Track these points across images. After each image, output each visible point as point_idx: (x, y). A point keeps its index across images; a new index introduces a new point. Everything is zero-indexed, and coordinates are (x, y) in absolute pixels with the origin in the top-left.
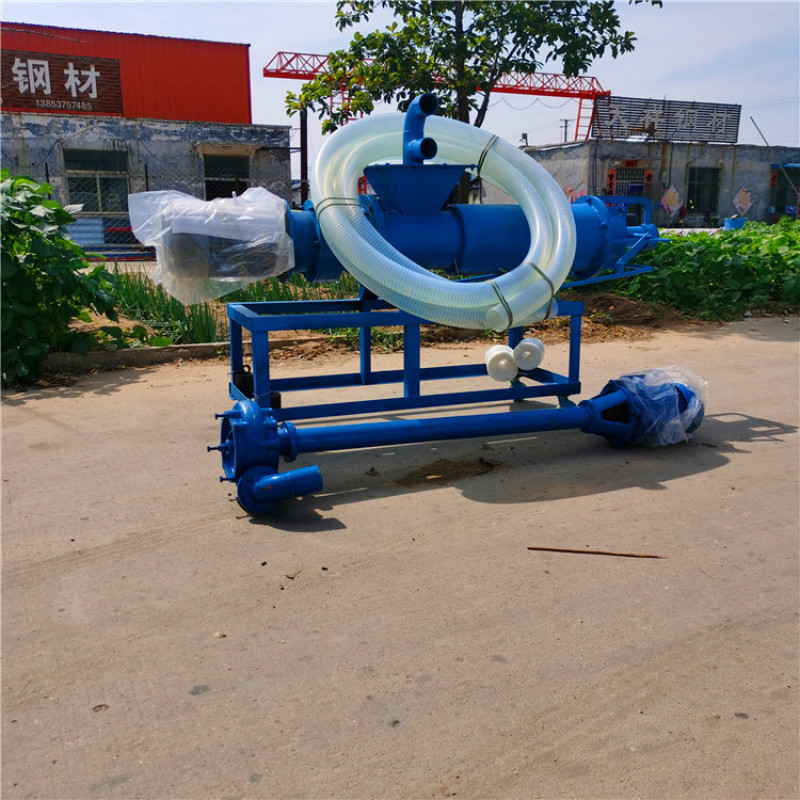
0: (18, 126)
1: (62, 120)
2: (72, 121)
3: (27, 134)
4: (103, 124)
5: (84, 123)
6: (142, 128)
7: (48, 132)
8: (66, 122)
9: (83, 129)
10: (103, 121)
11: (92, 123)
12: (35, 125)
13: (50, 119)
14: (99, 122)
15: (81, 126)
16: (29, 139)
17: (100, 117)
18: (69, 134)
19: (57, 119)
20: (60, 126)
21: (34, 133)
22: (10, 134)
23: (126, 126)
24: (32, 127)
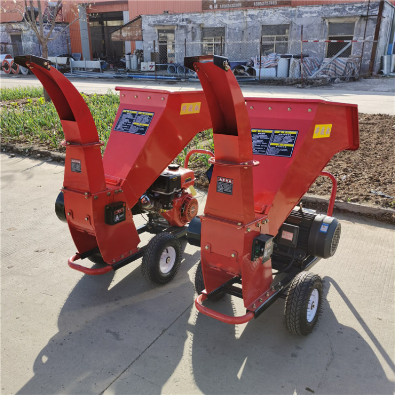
0: (246, 16)
1: (263, 11)
2: (268, 11)
3: (249, 19)
4: (281, 11)
5: (272, 12)
6: (299, 11)
7: (257, 17)
8: (265, 12)
9: (272, 15)
11: (276, 11)
12: (252, 15)
13: (259, 11)
14: (279, 10)
16: (249, 22)
17: (279, 8)
18: (266, 18)
19: (261, 11)
20: (262, 14)
21: (251, 18)
22: (242, 20)
23: (291, 11)
24: (251, 16)
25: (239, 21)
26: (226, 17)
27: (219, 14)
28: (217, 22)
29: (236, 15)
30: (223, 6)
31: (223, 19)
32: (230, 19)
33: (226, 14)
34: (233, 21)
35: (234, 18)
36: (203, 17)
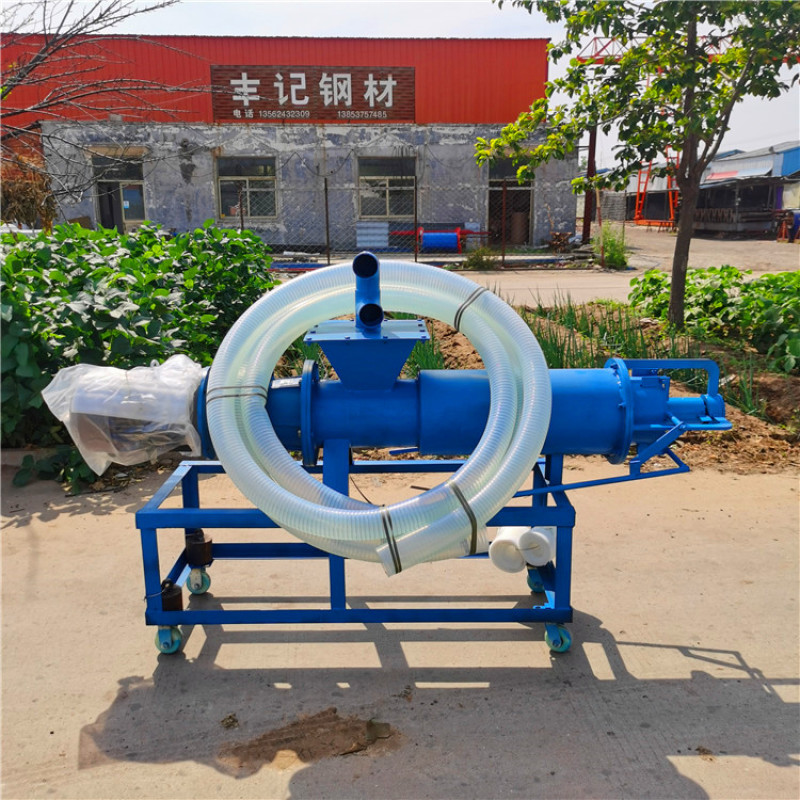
0: (321, 137)
1: (360, 129)
2: (368, 130)
3: (329, 144)
4: (396, 131)
5: (379, 131)
6: (431, 132)
7: (347, 141)
8: (363, 131)
9: (378, 137)
10: (395, 129)
11: (385, 131)
12: (335, 136)
13: (350, 128)
14: (393, 129)
15: (376, 134)
16: (330, 149)
17: (393, 125)
18: (365, 142)
19: (355, 129)
20: (357, 135)
21: (334, 142)
22: (314, 145)
23: (417, 132)
24: (333, 138)
25: (305, 146)
26: (274, 137)
27: (258, 130)
28: (256, 147)
29: (299, 134)
30: (266, 114)
31: (269, 139)
32: (284, 141)
33: (274, 130)
34: (293, 147)
35: (295, 140)
36: (218, 135)
